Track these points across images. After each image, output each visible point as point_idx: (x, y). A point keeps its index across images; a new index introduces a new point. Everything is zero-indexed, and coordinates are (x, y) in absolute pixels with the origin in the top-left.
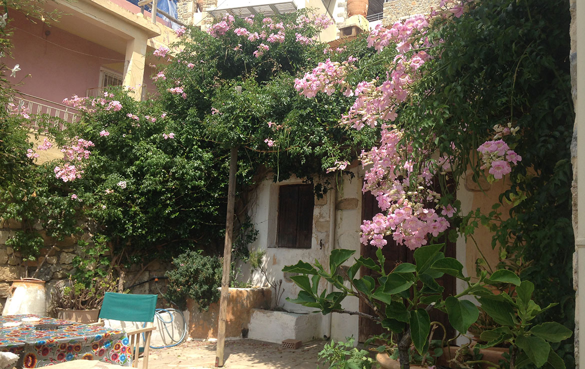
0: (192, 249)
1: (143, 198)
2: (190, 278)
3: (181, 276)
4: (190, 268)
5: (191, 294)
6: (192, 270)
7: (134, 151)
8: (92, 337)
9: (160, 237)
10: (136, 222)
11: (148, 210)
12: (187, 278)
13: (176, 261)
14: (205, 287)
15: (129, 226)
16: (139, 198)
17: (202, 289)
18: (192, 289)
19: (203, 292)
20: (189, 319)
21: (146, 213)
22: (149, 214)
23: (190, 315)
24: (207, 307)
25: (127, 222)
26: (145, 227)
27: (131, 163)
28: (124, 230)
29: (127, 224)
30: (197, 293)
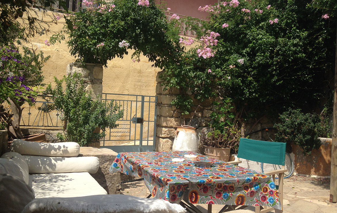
0: (293, 108)
1: (255, 71)
2: (295, 129)
3: (287, 128)
4: (294, 121)
5: (296, 141)
6: (296, 123)
7: (248, 36)
8: (243, 180)
9: (268, 99)
10: (251, 88)
11: (259, 79)
12: (293, 130)
13: (282, 116)
14: (308, 137)
15: (246, 91)
16: (252, 71)
17: (306, 138)
18: (297, 138)
19: (306, 141)
20: (294, 159)
21: (257, 81)
22: (260, 82)
23: (295, 157)
24: (310, 153)
25: (245, 88)
26: (258, 92)
27: (246, 46)
28: (243, 94)
29: (245, 90)
30: (301, 141)
